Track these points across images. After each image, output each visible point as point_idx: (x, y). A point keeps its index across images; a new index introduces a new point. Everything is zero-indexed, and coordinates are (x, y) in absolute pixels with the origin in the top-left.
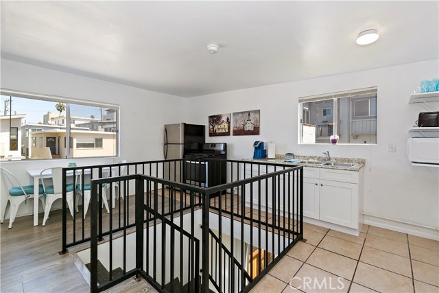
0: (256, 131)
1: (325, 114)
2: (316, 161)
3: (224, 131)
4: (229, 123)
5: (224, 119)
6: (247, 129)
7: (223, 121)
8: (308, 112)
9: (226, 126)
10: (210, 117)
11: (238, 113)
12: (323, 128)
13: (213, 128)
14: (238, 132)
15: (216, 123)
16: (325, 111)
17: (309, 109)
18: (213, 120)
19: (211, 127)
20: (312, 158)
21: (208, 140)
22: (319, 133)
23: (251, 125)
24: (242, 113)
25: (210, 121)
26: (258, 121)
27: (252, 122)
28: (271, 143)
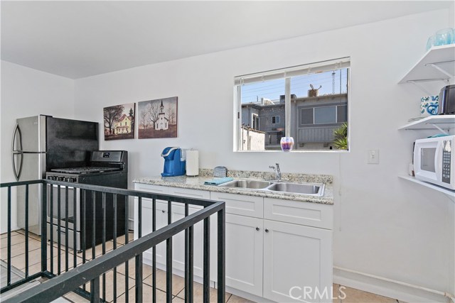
0: (171, 132)
1: (274, 122)
2: (259, 180)
3: (125, 132)
4: (133, 118)
5: (126, 112)
6: (159, 129)
7: (125, 115)
8: (257, 119)
9: (129, 123)
10: (106, 109)
11: (146, 103)
12: (272, 136)
13: (110, 127)
14: (147, 134)
15: (114, 119)
16: (274, 118)
17: (259, 116)
18: (110, 115)
19: (108, 125)
20: (255, 174)
21: (104, 145)
22: (268, 141)
23: (164, 121)
24: (152, 102)
25: (105, 116)
26: (175, 115)
27: (167, 116)
28: (192, 149)
